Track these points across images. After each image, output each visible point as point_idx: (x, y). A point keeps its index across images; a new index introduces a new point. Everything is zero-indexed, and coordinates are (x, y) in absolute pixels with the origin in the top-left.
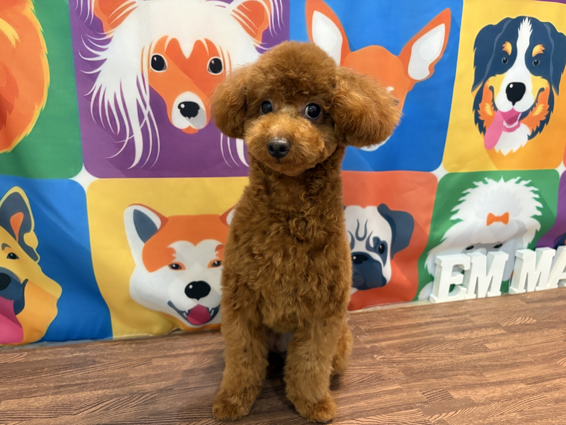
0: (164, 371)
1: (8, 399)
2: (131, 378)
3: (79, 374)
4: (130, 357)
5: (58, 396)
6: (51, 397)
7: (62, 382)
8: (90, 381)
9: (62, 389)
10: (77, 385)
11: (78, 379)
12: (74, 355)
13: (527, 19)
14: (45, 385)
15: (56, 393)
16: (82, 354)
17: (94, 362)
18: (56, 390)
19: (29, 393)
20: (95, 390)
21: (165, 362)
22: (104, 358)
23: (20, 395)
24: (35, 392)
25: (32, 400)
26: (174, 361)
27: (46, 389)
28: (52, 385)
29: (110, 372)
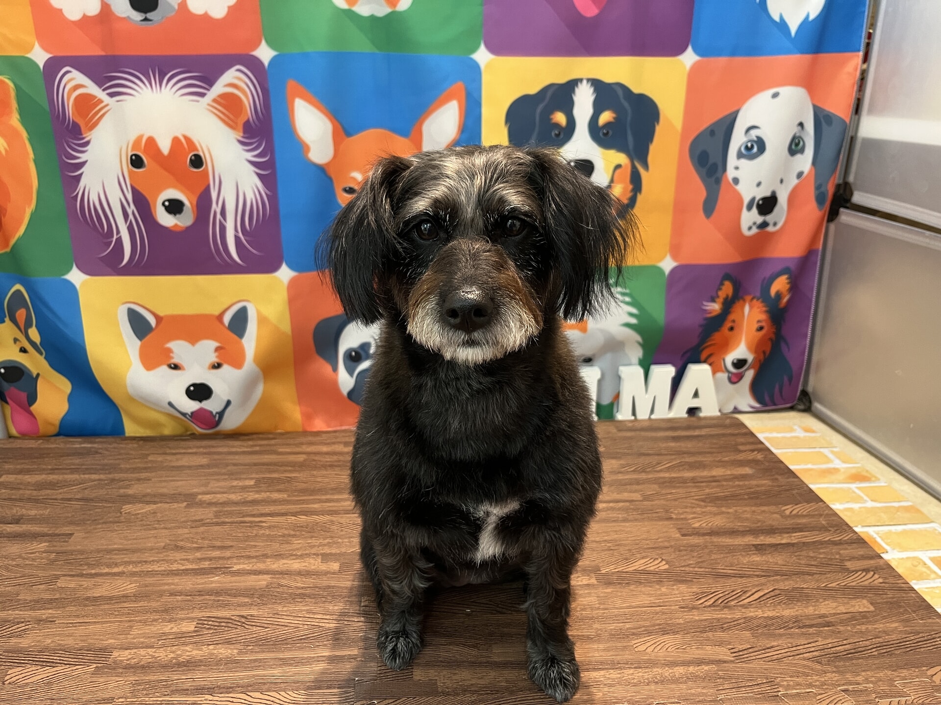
0: (154, 465)
1: (9, 474)
2: (121, 468)
3: (77, 461)
4: (131, 452)
5: (50, 476)
6: (44, 476)
7: (60, 465)
8: (83, 467)
9: (56, 471)
10: (71, 469)
11: (74, 464)
12: (83, 445)
13: (585, 82)
14: (44, 467)
15: (50, 474)
16: (89, 445)
17: (97, 453)
18: (51, 472)
19: (28, 472)
20: (84, 474)
21: (160, 458)
22: (107, 450)
23: (20, 472)
24: (33, 471)
25: (27, 477)
26: (169, 458)
27: (44, 470)
28: (50, 467)
29: (106, 461)
